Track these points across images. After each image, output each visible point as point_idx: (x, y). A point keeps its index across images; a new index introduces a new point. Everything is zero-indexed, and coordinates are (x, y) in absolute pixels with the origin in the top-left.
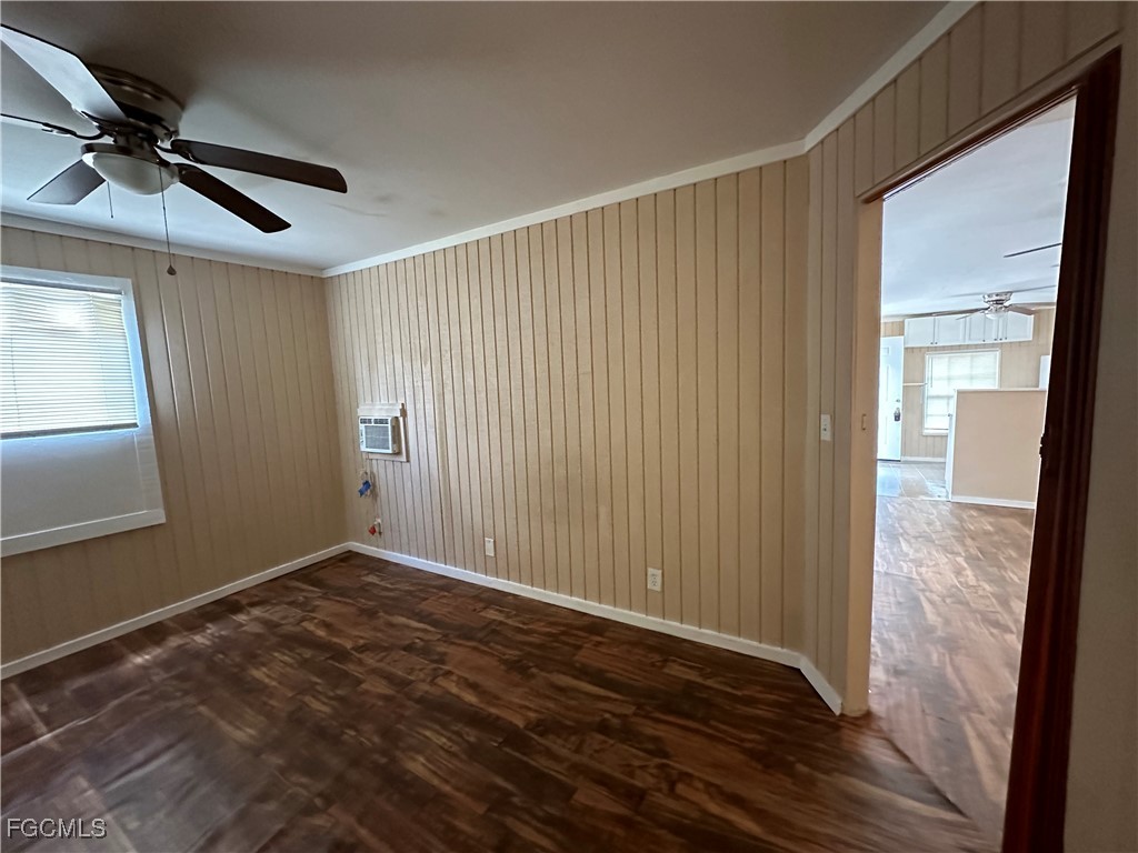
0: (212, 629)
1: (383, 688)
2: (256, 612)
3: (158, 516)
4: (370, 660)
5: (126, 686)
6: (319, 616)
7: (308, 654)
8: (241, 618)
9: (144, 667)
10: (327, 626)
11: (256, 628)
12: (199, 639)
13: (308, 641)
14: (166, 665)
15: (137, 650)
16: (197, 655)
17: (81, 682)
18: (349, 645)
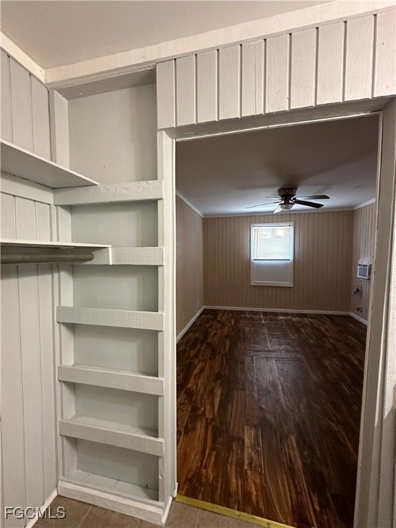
0: (298, 318)
1: (330, 346)
2: (310, 319)
3: (291, 285)
4: (332, 341)
5: (278, 320)
6: (326, 326)
7: (316, 332)
8: (305, 319)
9: (282, 320)
10: (326, 329)
11: (308, 322)
12: (294, 319)
13: (319, 330)
14: (285, 320)
15: (282, 316)
16: (292, 322)
17: (271, 317)
18: (328, 335)
